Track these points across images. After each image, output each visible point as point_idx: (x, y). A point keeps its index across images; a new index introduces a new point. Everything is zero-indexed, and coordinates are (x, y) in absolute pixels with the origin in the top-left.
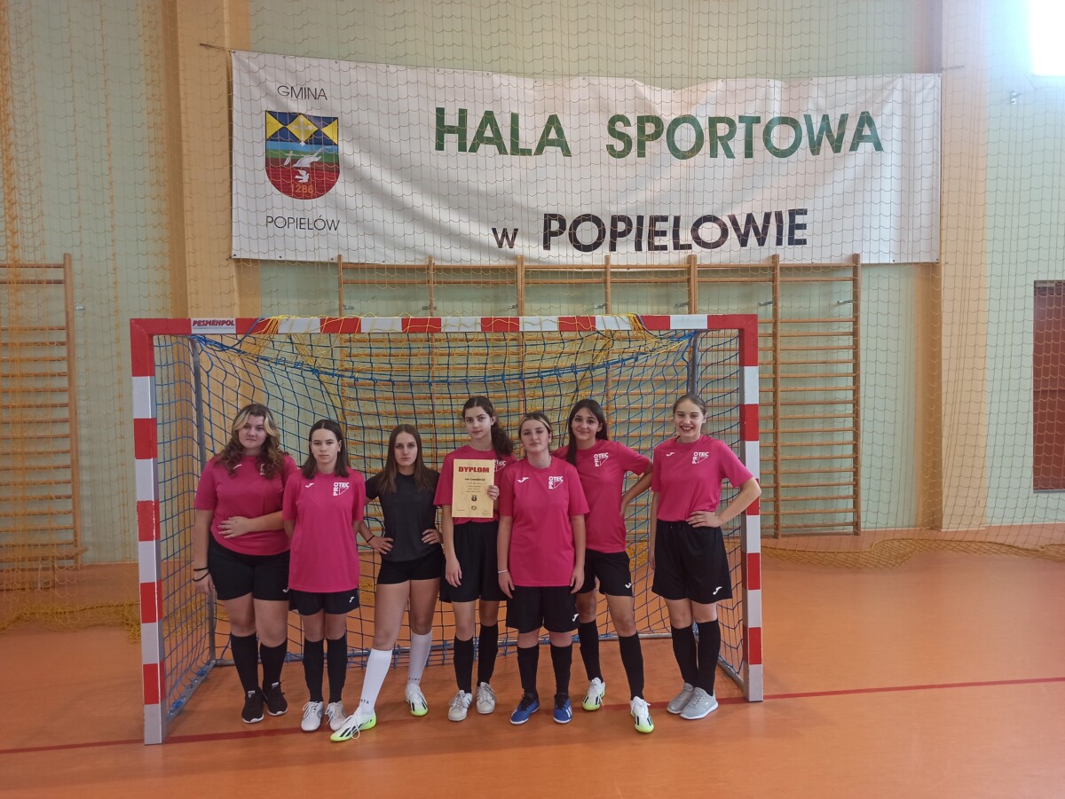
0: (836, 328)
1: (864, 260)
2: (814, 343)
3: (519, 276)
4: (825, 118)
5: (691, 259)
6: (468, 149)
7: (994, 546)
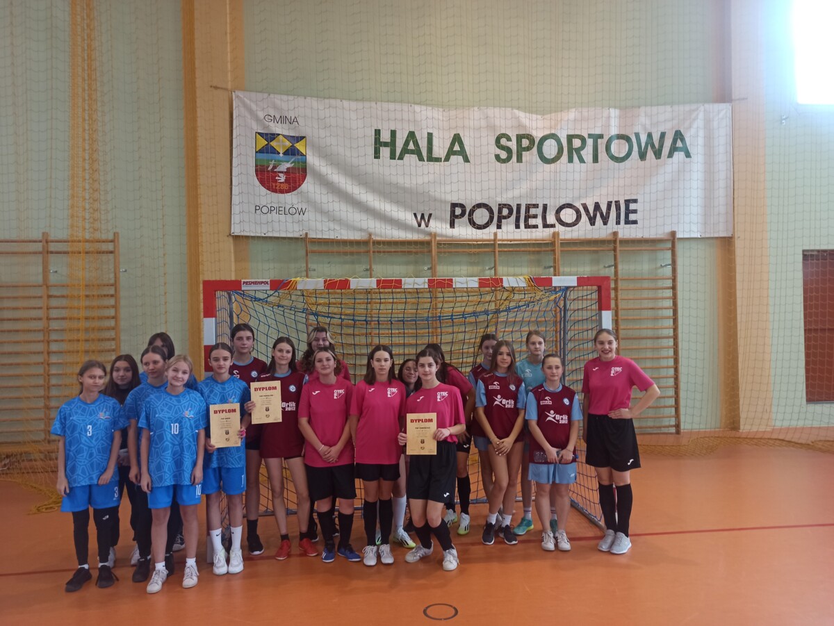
0: (660, 284)
1: (679, 235)
2: (645, 294)
3: (433, 248)
4: (650, 135)
5: (555, 235)
6: (397, 158)
7: (778, 441)
